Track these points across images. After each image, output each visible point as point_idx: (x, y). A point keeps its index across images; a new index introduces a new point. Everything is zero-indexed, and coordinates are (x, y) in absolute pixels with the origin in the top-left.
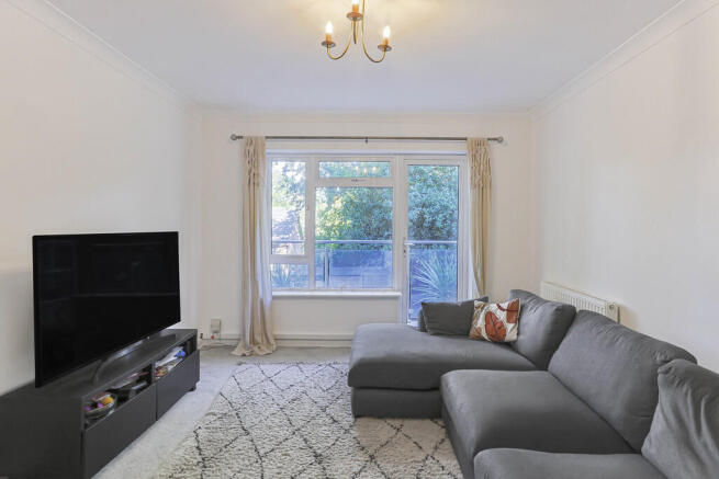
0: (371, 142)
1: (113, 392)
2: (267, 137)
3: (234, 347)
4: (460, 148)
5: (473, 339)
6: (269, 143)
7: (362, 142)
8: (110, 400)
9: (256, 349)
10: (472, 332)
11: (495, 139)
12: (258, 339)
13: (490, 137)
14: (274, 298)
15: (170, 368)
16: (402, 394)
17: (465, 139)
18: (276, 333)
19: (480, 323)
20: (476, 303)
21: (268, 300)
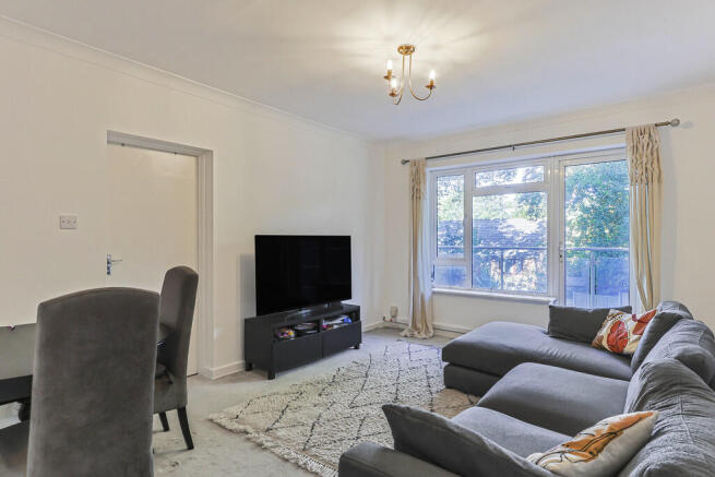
0: (518, 149)
1: (296, 331)
2: (427, 158)
3: (403, 330)
4: (620, 141)
5: (594, 347)
6: (430, 162)
7: (510, 150)
8: (292, 333)
9: (416, 333)
10: (595, 341)
11: (667, 124)
12: (419, 326)
13: (658, 122)
14: (434, 293)
15: (335, 327)
16: (477, 374)
17: (624, 130)
18: (436, 323)
19: (604, 332)
20: (611, 312)
21: (428, 295)
